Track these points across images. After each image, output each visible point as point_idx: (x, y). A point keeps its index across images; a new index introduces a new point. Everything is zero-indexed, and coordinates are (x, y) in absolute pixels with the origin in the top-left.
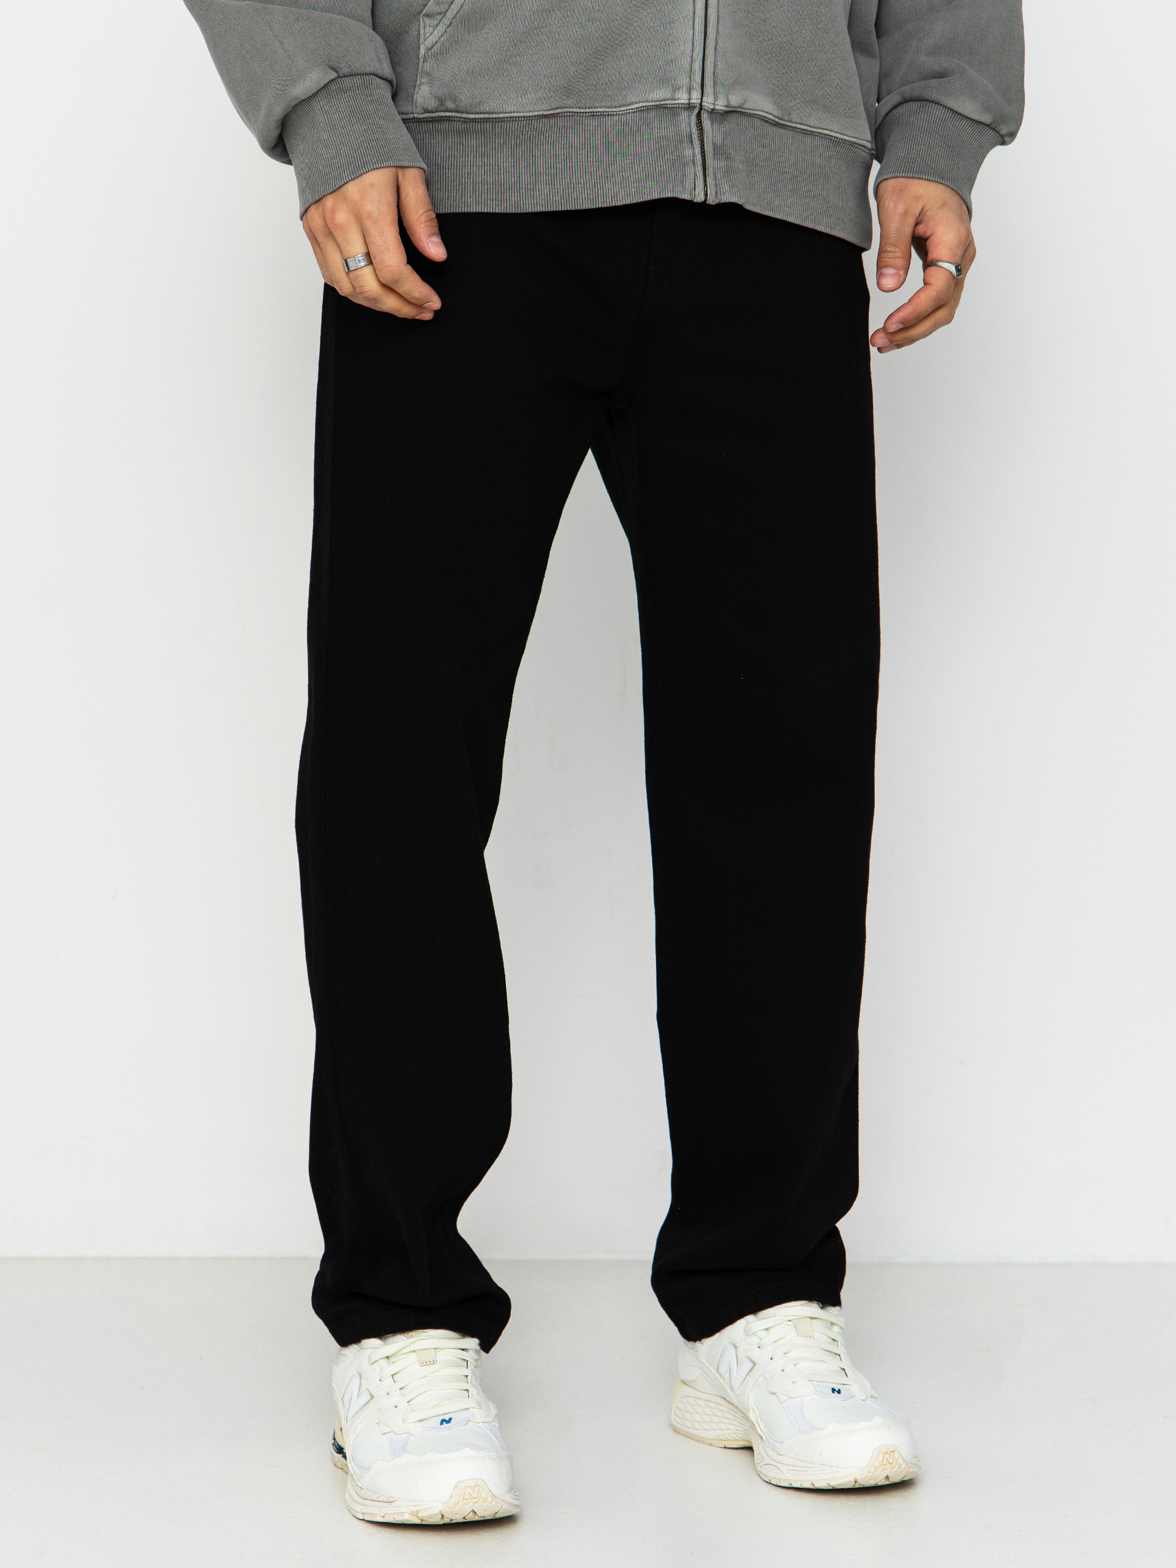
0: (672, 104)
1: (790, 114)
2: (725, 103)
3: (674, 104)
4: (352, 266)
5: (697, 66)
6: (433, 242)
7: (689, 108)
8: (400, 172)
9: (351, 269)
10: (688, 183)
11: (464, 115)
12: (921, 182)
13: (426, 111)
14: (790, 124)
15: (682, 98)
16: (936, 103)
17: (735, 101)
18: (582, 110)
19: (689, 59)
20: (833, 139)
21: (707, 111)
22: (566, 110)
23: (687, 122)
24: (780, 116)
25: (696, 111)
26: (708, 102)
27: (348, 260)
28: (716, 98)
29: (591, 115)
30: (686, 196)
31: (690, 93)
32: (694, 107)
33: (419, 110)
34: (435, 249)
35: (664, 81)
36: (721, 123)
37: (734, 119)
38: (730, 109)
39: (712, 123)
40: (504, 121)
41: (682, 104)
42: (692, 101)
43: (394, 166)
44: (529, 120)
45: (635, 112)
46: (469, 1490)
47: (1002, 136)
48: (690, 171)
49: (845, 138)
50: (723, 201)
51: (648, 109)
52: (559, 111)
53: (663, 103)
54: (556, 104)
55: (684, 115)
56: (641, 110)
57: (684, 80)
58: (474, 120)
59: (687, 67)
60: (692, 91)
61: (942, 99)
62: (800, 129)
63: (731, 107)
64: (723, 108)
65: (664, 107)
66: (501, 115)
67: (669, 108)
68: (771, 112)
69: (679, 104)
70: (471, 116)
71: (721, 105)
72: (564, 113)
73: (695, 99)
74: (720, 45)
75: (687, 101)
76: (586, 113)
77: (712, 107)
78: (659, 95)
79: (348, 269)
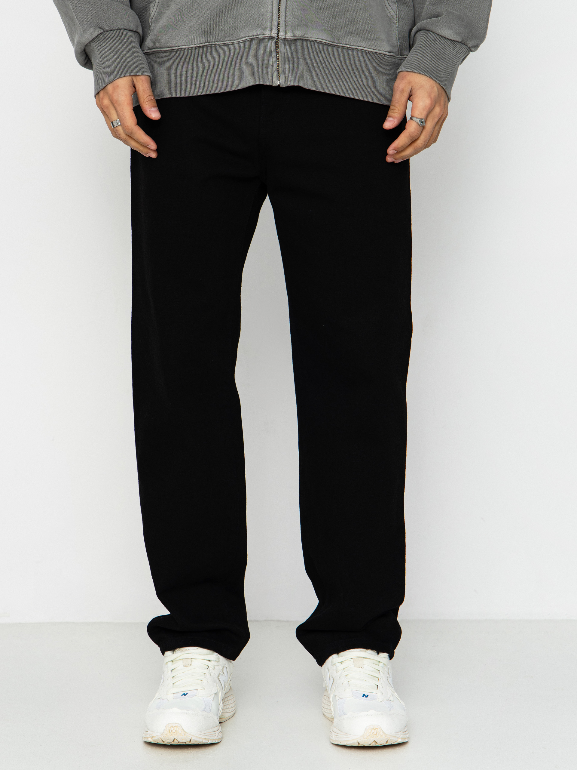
0: (262, 37)
1: (338, 40)
2: (292, 35)
3: (263, 37)
4: (115, 125)
5: (275, 17)
6: (154, 111)
7: (272, 38)
8: (134, 78)
9: (115, 126)
10: (269, 77)
11: (163, 49)
12: (414, 74)
13: (149, 49)
14: (338, 45)
15: (268, 34)
16: (430, 31)
17: (298, 33)
18: (219, 43)
19: (271, 14)
20: (366, 51)
21: (281, 40)
22: (210, 43)
23: (270, 46)
24: (332, 41)
25: (275, 40)
26: (282, 35)
27: (113, 122)
28: (286, 32)
29: (223, 45)
30: (267, 83)
31: (271, 31)
32: (274, 38)
33: (147, 48)
34: (154, 114)
35: (259, 25)
36: (290, 45)
37: (297, 43)
38: (296, 38)
39: (285, 46)
40: (179, 51)
41: (267, 37)
42: (272, 35)
43: (131, 76)
44: (192, 49)
45: (244, 42)
46: (172, 728)
47: (469, 48)
48: (270, 70)
49: (372, 50)
50: (289, 85)
51: (251, 40)
52: (206, 44)
53: (257, 36)
54: (203, 40)
55: (268, 42)
56: (247, 41)
57: (268, 24)
58: (165, 52)
59: (270, 18)
60: (272, 30)
61: (433, 29)
62: (346, 47)
63: (296, 37)
64: (290, 38)
65: (259, 39)
66: (176, 48)
67: (261, 39)
68: (324, 39)
69: (265, 37)
70: (165, 49)
71: (289, 36)
72: (210, 45)
73: (274, 33)
74: (289, 6)
75: (269, 35)
76: (221, 44)
77: (284, 37)
78: (256, 32)
79: (114, 126)
